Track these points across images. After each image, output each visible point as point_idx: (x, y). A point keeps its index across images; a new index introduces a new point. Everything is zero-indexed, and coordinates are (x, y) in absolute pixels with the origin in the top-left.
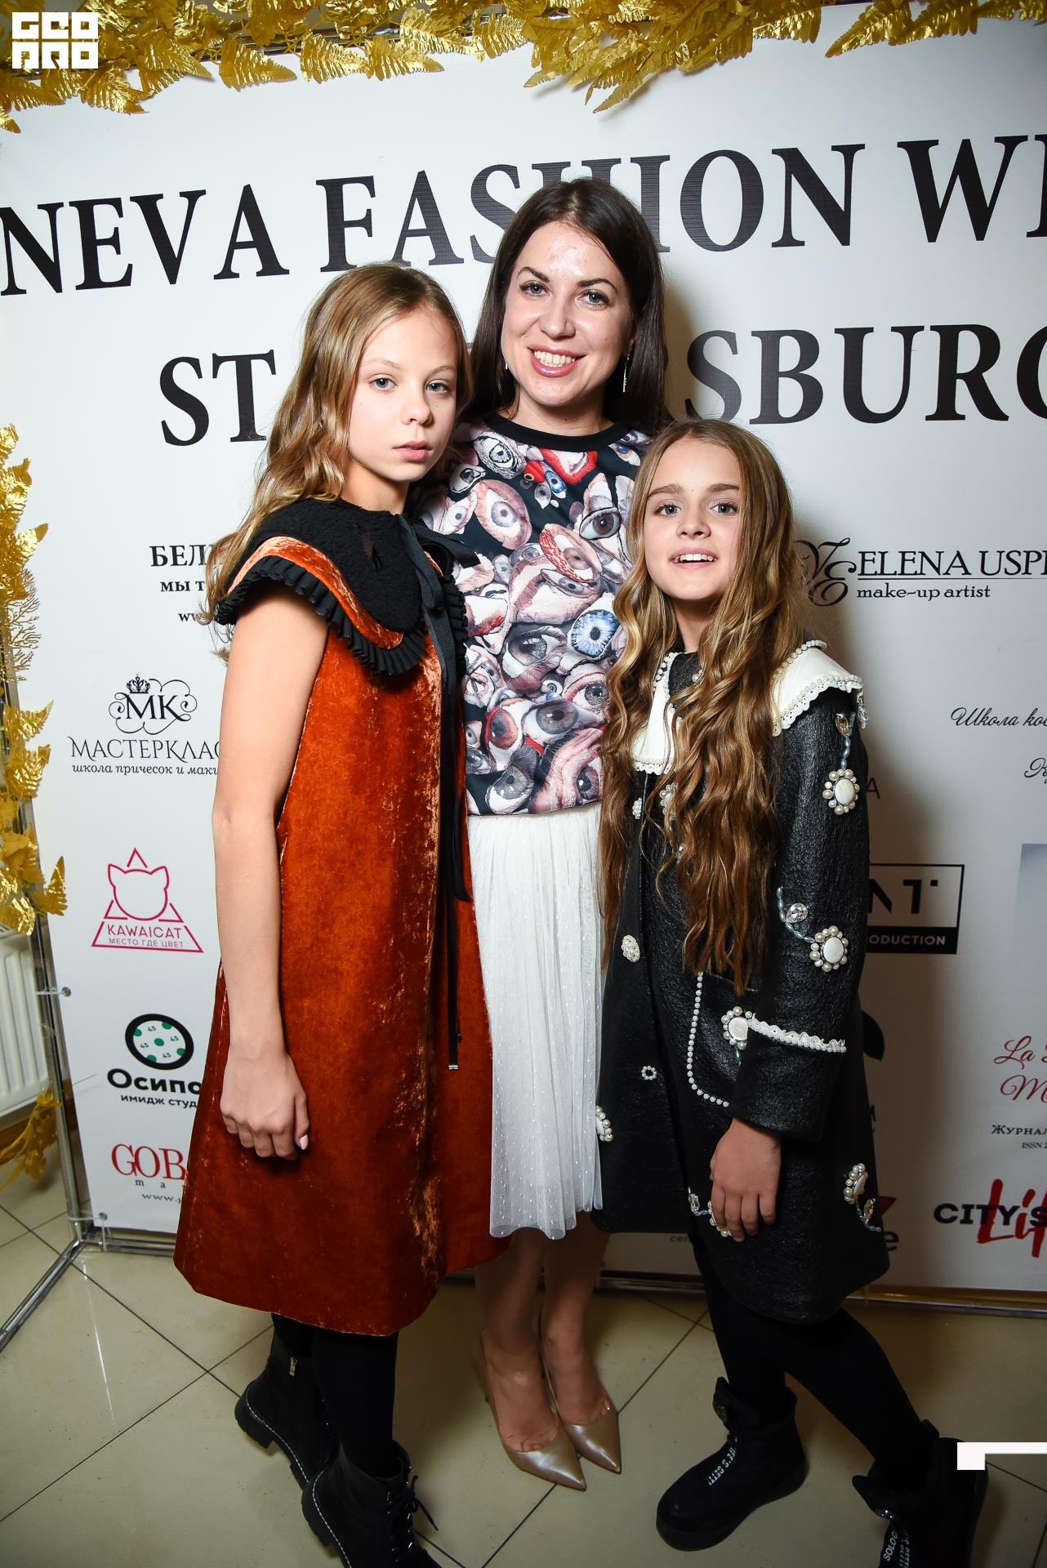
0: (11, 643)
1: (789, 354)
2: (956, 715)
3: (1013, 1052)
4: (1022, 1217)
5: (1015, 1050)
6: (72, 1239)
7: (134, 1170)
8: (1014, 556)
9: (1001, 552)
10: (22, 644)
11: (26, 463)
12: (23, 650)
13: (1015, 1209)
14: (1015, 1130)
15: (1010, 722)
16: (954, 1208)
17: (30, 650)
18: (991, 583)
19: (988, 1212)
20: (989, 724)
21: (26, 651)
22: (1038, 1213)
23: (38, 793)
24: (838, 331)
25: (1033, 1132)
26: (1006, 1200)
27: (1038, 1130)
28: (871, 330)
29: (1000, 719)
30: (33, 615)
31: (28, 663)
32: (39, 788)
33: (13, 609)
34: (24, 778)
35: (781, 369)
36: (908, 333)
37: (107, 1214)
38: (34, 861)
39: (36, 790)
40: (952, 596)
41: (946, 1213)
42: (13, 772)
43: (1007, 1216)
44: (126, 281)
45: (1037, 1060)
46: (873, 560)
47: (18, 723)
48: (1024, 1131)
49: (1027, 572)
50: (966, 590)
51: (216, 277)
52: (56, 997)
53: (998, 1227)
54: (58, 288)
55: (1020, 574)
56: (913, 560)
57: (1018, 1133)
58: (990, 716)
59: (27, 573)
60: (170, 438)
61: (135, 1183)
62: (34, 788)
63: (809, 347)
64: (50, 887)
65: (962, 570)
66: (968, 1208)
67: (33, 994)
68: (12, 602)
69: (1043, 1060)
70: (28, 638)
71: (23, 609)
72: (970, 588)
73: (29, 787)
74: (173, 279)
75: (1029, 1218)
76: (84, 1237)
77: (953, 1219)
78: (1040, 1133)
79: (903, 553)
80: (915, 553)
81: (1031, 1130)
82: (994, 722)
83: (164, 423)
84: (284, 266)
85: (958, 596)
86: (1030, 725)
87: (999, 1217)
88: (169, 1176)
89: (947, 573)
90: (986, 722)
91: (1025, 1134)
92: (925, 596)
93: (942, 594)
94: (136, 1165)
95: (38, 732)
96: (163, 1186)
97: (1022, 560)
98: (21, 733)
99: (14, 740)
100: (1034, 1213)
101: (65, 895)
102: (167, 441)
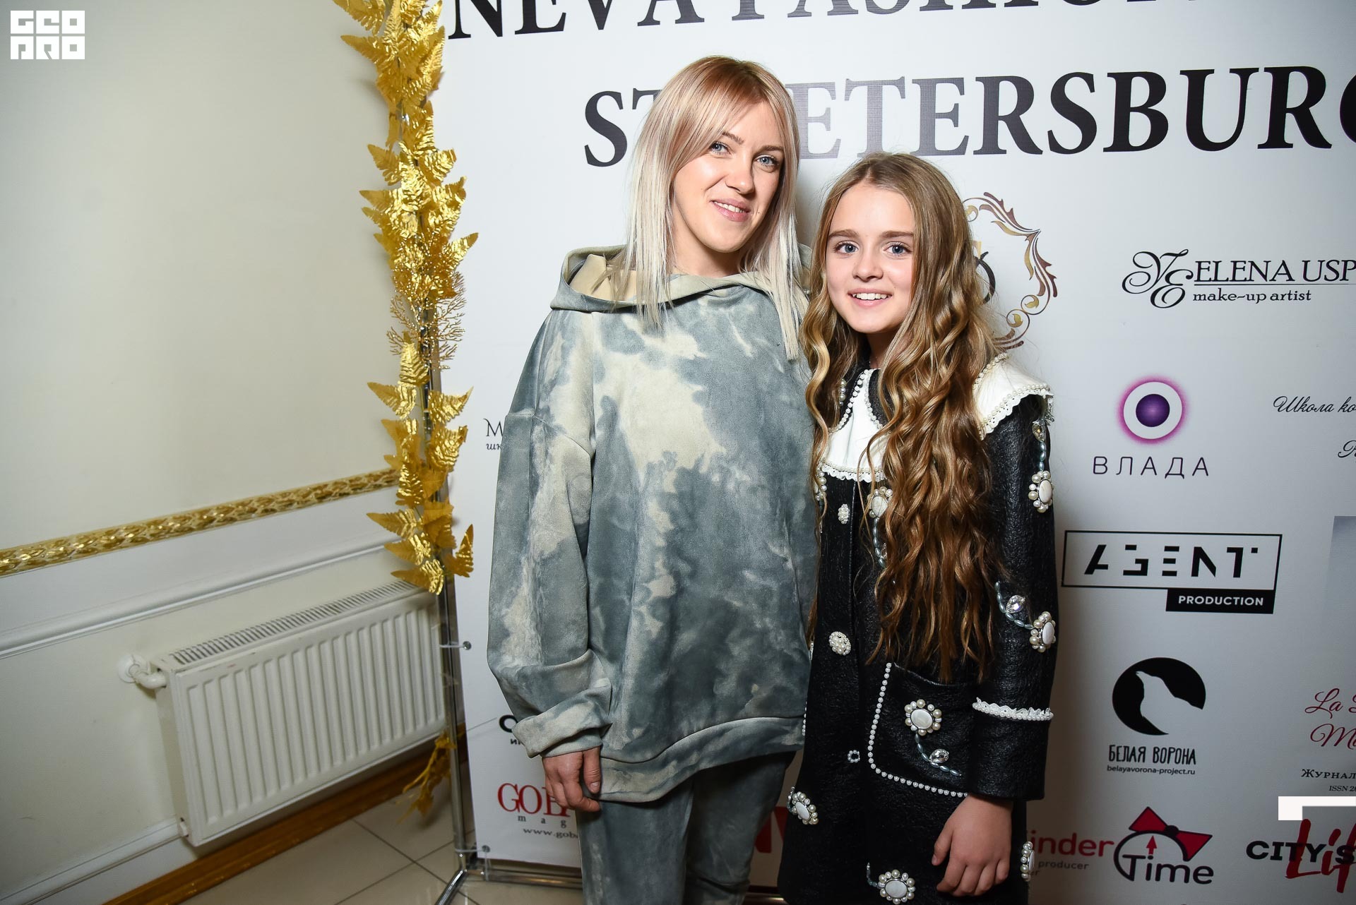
0: (439, 336)
1: (1140, 92)
2: (1278, 403)
3: (1323, 702)
4: (1328, 854)
5: (1324, 701)
6: (457, 869)
7: (517, 807)
8: (1333, 265)
9: (1321, 262)
10: (448, 337)
11: (462, 181)
12: (448, 341)
13: (1321, 847)
14: (1324, 774)
15: (1326, 409)
16: (1265, 845)
17: (454, 343)
18: (1312, 288)
19: (1297, 849)
20: (1307, 410)
21: (451, 344)
22: (1343, 851)
23: (455, 468)
24: (1183, 73)
25: (1340, 776)
26: (1314, 839)
27: (1345, 774)
28: (1212, 71)
29: (1318, 406)
30: (460, 312)
31: (452, 354)
32: (456, 463)
33: (442, 307)
34: (444, 455)
35: (1133, 105)
36: (1244, 74)
37: (490, 846)
38: (448, 528)
39: (454, 465)
40: (1277, 299)
41: (1258, 850)
42: (434, 449)
43: (1314, 853)
44: (560, 27)
45: (1344, 711)
46: (1208, 269)
47: (441, 406)
48: (1331, 774)
49: (1344, 278)
50: (1290, 294)
51: (640, 24)
52: (458, 649)
53: (1305, 864)
54: (499, 32)
55: (1338, 281)
56: (1244, 268)
57: (1325, 777)
58: (1309, 403)
59: (458, 276)
60: (592, 160)
61: (517, 818)
62: (452, 463)
63: (1157, 86)
64: (460, 553)
65: (1286, 277)
66: (1278, 845)
67: (438, 647)
68: (441, 301)
69: (1350, 710)
70: (454, 332)
71: (451, 307)
72: (1293, 292)
73: (447, 462)
74: (601, 25)
75: (1335, 855)
76: (468, 868)
77: (1264, 855)
78: (1346, 778)
79: (1235, 263)
80: (1245, 262)
81: (1338, 774)
82: (1312, 409)
83: (587, 147)
84: (700, 14)
85: (1282, 299)
86: (1344, 411)
87: (1306, 854)
88: (549, 813)
89: (1273, 280)
90: (1305, 409)
91: (1333, 777)
92: (1253, 299)
93: (1268, 297)
94: (519, 802)
95: (459, 415)
96: (543, 821)
97: (1340, 268)
98: (443, 414)
99: (437, 419)
100: (1339, 851)
101: (471, 559)
102: (589, 163)
